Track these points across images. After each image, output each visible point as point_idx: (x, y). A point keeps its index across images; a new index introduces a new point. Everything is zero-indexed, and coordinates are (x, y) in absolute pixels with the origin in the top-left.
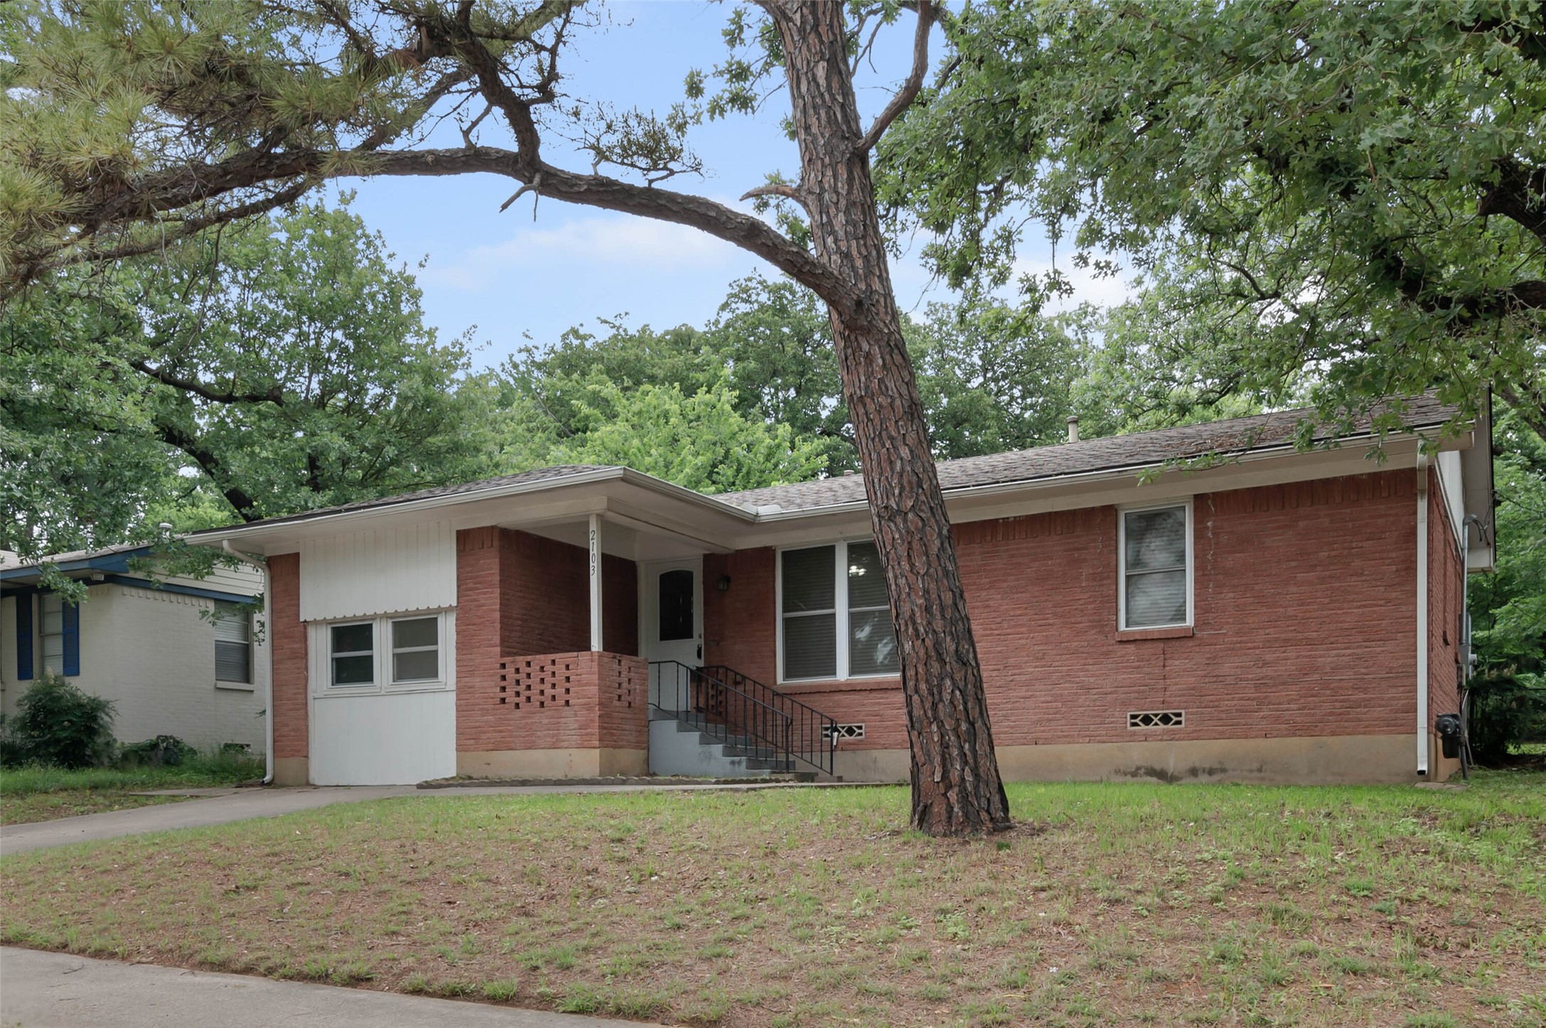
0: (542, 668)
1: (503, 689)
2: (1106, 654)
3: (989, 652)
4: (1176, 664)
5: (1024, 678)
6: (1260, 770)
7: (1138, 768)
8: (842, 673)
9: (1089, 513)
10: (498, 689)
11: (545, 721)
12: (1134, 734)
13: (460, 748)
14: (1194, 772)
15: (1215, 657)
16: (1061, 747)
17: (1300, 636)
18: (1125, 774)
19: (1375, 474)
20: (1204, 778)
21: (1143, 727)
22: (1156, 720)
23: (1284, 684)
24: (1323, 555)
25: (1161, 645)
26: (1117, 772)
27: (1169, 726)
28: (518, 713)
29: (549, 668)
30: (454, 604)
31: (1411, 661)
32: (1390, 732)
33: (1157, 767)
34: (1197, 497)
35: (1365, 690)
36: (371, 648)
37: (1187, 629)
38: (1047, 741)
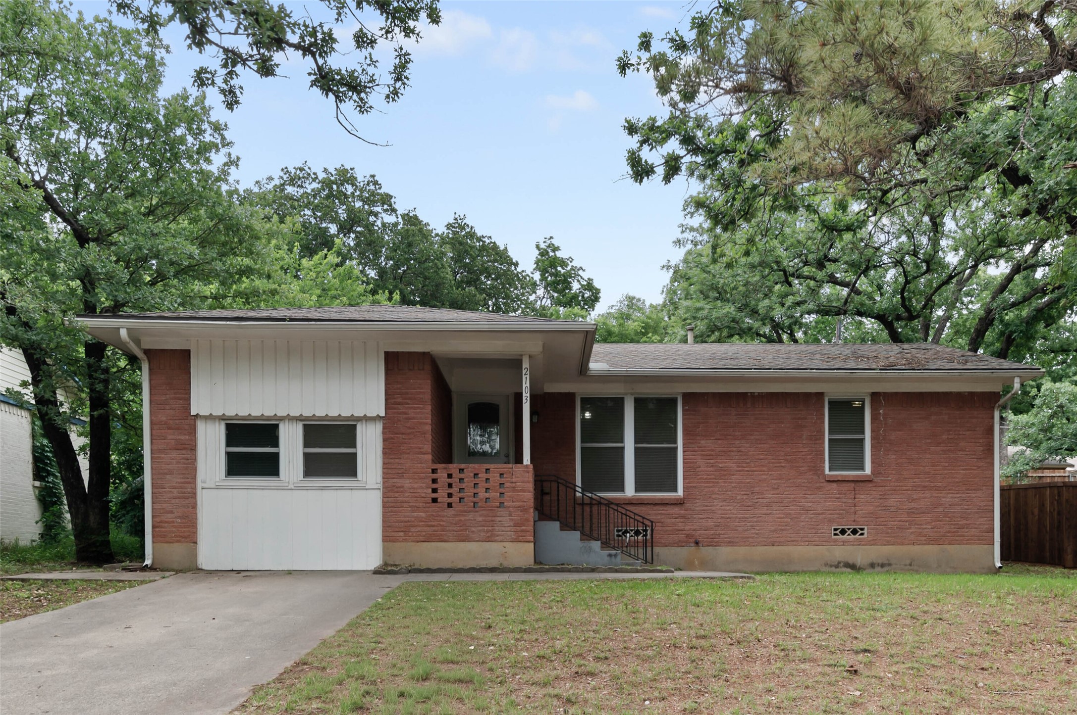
0: (476, 475)
1: (435, 491)
2: (819, 488)
3: (741, 483)
4: (862, 497)
5: (765, 501)
6: (910, 565)
7: (839, 563)
8: (630, 490)
9: (807, 396)
10: (430, 490)
11: (480, 519)
12: (836, 541)
13: (387, 538)
14: (872, 565)
15: (884, 495)
16: (791, 548)
17: (932, 485)
18: (831, 566)
19: (972, 393)
20: (878, 569)
21: (841, 536)
22: (849, 532)
23: (923, 513)
24: (945, 437)
25: (853, 485)
26: (826, 565)
27: (857, 536)
28: (451, 512)
29: (483, 476)
30: (383, 414)
31: (991, 503)
32: (980, 544)
33: (851, 562)
34: (873, 393)
35: (966, 519)
36: (276, 445)
37: (867, 476)
38: (781, 544)
